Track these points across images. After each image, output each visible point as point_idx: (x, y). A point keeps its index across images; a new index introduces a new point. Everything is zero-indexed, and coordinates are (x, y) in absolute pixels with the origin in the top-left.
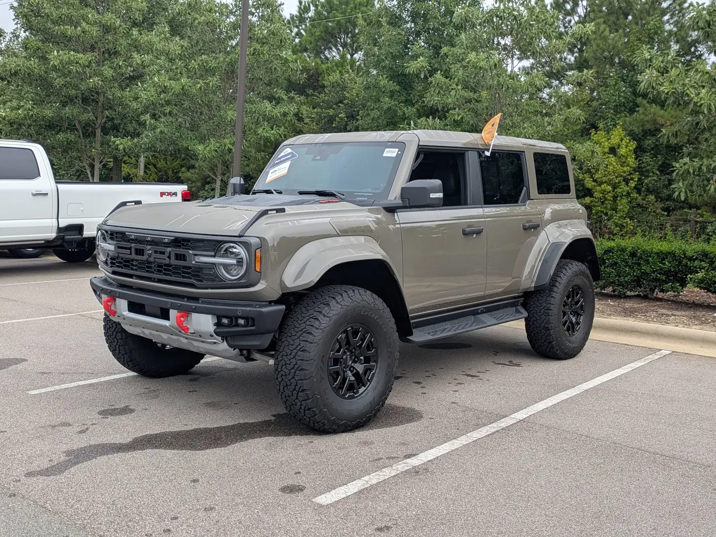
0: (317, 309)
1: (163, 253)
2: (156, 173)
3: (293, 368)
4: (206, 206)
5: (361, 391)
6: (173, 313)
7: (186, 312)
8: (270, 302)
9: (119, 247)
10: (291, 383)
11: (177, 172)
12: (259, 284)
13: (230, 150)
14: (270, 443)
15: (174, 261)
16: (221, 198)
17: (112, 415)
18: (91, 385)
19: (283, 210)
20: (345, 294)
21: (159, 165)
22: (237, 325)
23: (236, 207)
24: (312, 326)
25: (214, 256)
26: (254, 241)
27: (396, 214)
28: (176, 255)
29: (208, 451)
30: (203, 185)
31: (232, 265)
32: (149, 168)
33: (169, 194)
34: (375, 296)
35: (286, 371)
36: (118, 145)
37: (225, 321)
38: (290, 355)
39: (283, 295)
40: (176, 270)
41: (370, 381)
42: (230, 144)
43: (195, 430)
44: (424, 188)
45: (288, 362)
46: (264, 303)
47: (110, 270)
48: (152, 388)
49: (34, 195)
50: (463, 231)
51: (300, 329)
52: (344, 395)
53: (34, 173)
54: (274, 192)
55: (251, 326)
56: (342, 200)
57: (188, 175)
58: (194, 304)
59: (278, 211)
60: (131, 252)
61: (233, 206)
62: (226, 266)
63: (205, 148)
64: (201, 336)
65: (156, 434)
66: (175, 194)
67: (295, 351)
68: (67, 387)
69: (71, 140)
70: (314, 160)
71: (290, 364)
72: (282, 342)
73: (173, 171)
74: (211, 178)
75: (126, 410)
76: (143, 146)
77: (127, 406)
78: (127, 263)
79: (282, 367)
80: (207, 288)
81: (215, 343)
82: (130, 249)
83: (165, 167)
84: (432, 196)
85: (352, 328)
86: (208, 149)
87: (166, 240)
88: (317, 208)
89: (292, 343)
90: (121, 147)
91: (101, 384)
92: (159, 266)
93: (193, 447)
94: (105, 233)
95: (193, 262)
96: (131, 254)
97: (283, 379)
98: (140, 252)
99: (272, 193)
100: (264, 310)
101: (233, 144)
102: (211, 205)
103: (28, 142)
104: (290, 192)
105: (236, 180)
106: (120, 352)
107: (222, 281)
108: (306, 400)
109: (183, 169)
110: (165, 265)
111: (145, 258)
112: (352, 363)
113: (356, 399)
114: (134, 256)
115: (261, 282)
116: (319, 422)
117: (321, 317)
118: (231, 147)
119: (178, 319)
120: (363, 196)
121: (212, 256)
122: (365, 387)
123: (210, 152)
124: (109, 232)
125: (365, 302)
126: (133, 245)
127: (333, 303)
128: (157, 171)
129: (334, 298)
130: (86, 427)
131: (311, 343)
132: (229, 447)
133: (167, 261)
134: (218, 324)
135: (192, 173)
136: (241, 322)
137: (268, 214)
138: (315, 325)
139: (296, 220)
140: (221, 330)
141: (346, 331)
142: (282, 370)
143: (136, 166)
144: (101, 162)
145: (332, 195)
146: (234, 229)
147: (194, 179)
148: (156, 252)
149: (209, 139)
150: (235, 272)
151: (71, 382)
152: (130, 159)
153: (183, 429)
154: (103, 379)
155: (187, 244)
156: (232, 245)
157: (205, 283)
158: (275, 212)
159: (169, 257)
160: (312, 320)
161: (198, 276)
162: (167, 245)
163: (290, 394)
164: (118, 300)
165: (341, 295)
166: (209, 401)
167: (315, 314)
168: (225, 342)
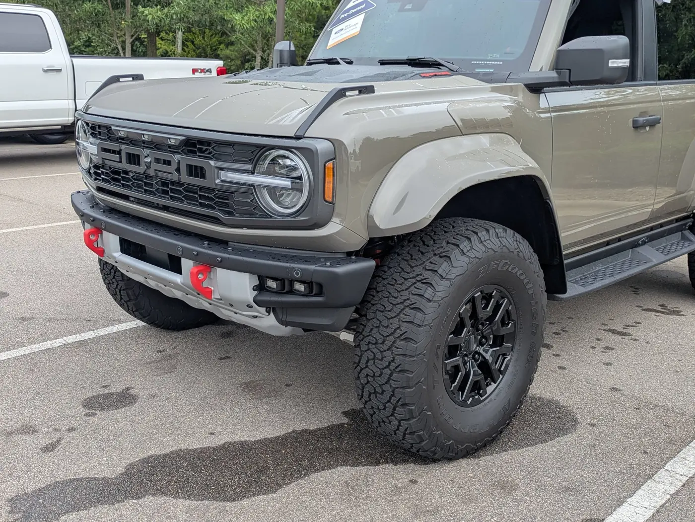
0: (428, 265)
1: (169, 163)
2: (194, 51)
3: (387, 367)
4: (239, 82)
5: (489, 389)
6: (187, 265)
7: (207, 265)
8: (349, 254)
9: (105, 150)
10: (383, 391)
11: (216, 49)
12: (331, 224)
13: (271, 21)
14: (347, 484)
15: (185, 178)
16: (262, 71)
17: (102, 409)
18: (83, 343)
19: (370, 90)
20: (474, 238)
21: (197, 42)
22: (292, 292)
23: (288, 84)
24: (421, 296)
25: (252, 172)
26: (322, 146)
27: (542, 95)
28: (190, 167)
29: (245, 502)
30: (243, 63)
31: (283, 189)
32: (187, 45)
33: (202, 71)
34: (519, 237)
35: (375, 369)
36: (147, 16)
37: (272, 284)
38: (383, 343)
39: (371, 241)
40: (190, 193)
41: (502, 373)
42: (271, 12)
43: (224, 447)
44: (600, 51)
45: (379, 356)
46: (339, 256)
47: (95, 184)
48: (169, 351)
49: (46, 71)
50: (634, 122)
51: (399, 301)
52: (465, 401)
53: (45, 45)
54: (341, 61)
55: (316, 295)
56: (453, 72)
57: (227, 52)
58: (220, 254)
59: (363, 90)
60: (120, 158)
61: (281, 83)
62: (273, 191)
63: (242, 18)
64: (232, 306)
65: (165, 455)
66: (209, 71)
67: (392, 338)
68: (49, 346)
69: (98, 11)
70: (402, 10)
71: (382, 360)
72: (368, 320)
73: (211, 47)
74: (250, 56)
75: (125, 398)
76: (174, 17)
77: (128, 389)
78: (116, 176)
79: (368, 361)
80: (242, 228)
81: (255, 317)
82: (119, 153)
83: (203, 44)
84: (613, 63)
85: (482, 293)
86: (246, 18)
87: (173, 142)
88: (420, 85)
89: (385, 323)
90: (150, 17)
91: (97, 341)
92: (165, 184)
93: (221, 493)
94: (85, 126)
95: (217, 181)
96: (121, 162)
97: (368, 382)
98: (134, 159)
99: (338, 63)
100: (341, 270)
101: (275, 12)
102: (246, 82)
103: (36, 7)
104: (367, 62)
105: (283, 45)
106: (121, 298)
107: (267, 216)
108: (408, 420)
109: (222, 46)
110: (173, 183)
111: (141, 169)
112: (477, 346)
113: (483, 403)
114: (125, 165)
115: (334, 219)
116: (427, 451)
117: (434, 279)
118: (272, 16)
119: (194, 276)
120: (486, 66)
121: (248, 172)
122: (495, 383)
123: (248, 22)
124: (90, 125)
125: (505, 249)
126: (123, 147)
127: (455, 254)
128: (195, 48)
129: (458, 246)
130: (58, 435)
131: (419, 326)
132: (280, 493)
133: (175, 177)
134: (261, 288)
135: (231, 51)
136: (300, 287)
137: (345, 95)
138: (426, 295)
139: (394, 107)
140: (266, 297)
141: (472, 300)
142: (367, 367)
143: (174, 42)
144: (132, 36)
145: (436, 64)
146: (287, 123)
147: (233, 57)
148: (157, 161)
149: (247, 7)
150: (288, 199)
151: (57, 337)
152: (167, 35)
153: (206, 444)
154: (102, 332)
155: (207, 150)
156: (282, 152)
157: (237, 218)
158: (357, 92)
159: (178, 170)
160: (419, 285)
161: (227, 205)
162: (173, 149)
163: (381, 407)
164: (104, 232)
165: (469, 239)
166: (248, 379)
167: (427, 274)
168: (272, 314)
